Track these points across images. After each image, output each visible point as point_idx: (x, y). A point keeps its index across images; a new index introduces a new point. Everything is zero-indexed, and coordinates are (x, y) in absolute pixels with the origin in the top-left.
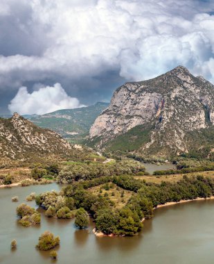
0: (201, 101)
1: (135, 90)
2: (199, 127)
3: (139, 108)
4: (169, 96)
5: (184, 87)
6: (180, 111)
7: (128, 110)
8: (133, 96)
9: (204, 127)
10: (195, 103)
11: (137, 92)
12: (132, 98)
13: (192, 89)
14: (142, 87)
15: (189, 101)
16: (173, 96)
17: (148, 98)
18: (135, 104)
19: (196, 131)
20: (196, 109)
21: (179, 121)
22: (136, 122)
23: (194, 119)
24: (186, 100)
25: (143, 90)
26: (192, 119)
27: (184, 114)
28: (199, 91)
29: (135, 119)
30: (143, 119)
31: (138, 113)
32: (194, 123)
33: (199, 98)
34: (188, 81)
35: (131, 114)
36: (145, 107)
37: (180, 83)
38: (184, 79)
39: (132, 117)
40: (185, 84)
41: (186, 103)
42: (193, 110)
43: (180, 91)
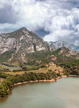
0: (32, 41)
1: (5, 37)
2: (31, 52)
3: (7, 44)
4: (19, 39)
5: (25, 36)
6: (23, 45)
7: (2, 45)
8: (4, 39)
9: (33, 52)
10: (30, 42)
11: (6, 37)
12: (4, 40)
13: (28, 36)
14: (8, 35)
15: (27, 41)
16: (21, 39)
17: (11, 40)
18: (5, 43)
19: (30, 54)
20: (30, 44)
21: (23, 49)
22: (5, 50)
23: (29, 49)
24: (26, 41)
25: (8, 37)
26: (28, 49)
27: (25, 47)
28: (31, 37)
29: (5, 49)
30: (8, 48)
31: (6, 46)
32: (29, 50)
33: (31, 40)
34: (27, 33)
35: (3, 47)
36: (9, 44)
37: (24, 34)
38: (25, 32)
39: (4, 48)
40: (26, 34)
41: (26, 42)
42: (29, 45)
43: (24, 37)
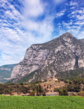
0: (75, 53)
1: (36, 49)
2: (69, 69)
3: (37, 59)
4: (54, 51)
5: (65, 46)
6: (59, 59)
7: (31, 61)
8: (35, 52)
9: (73, 69)
10: (70, 55)
11: (37, 49)
12: (34, 53)
13: (70, 46)
14: (41, 46)
15: (67, 54)
16: (57, 50)
18: (35, 57)
20: (70, 58)
21: (57, 65)
22: (35, 68)
23: (66, 64)
24: (65, 53)
25: (41, 48)
26: (65, 64)
27: (60, 62)
28: (74, 47)
29: (34, 66)
30: (39, 66)
31: (36, 62)
32: (66, 66)
33: (74, 51)
34: (68, 41)
35: (33, 64)
36: (41, 59)
37: (63, 43)
38: (66, 40)
40: (66, 44)
43: (62, 48)
